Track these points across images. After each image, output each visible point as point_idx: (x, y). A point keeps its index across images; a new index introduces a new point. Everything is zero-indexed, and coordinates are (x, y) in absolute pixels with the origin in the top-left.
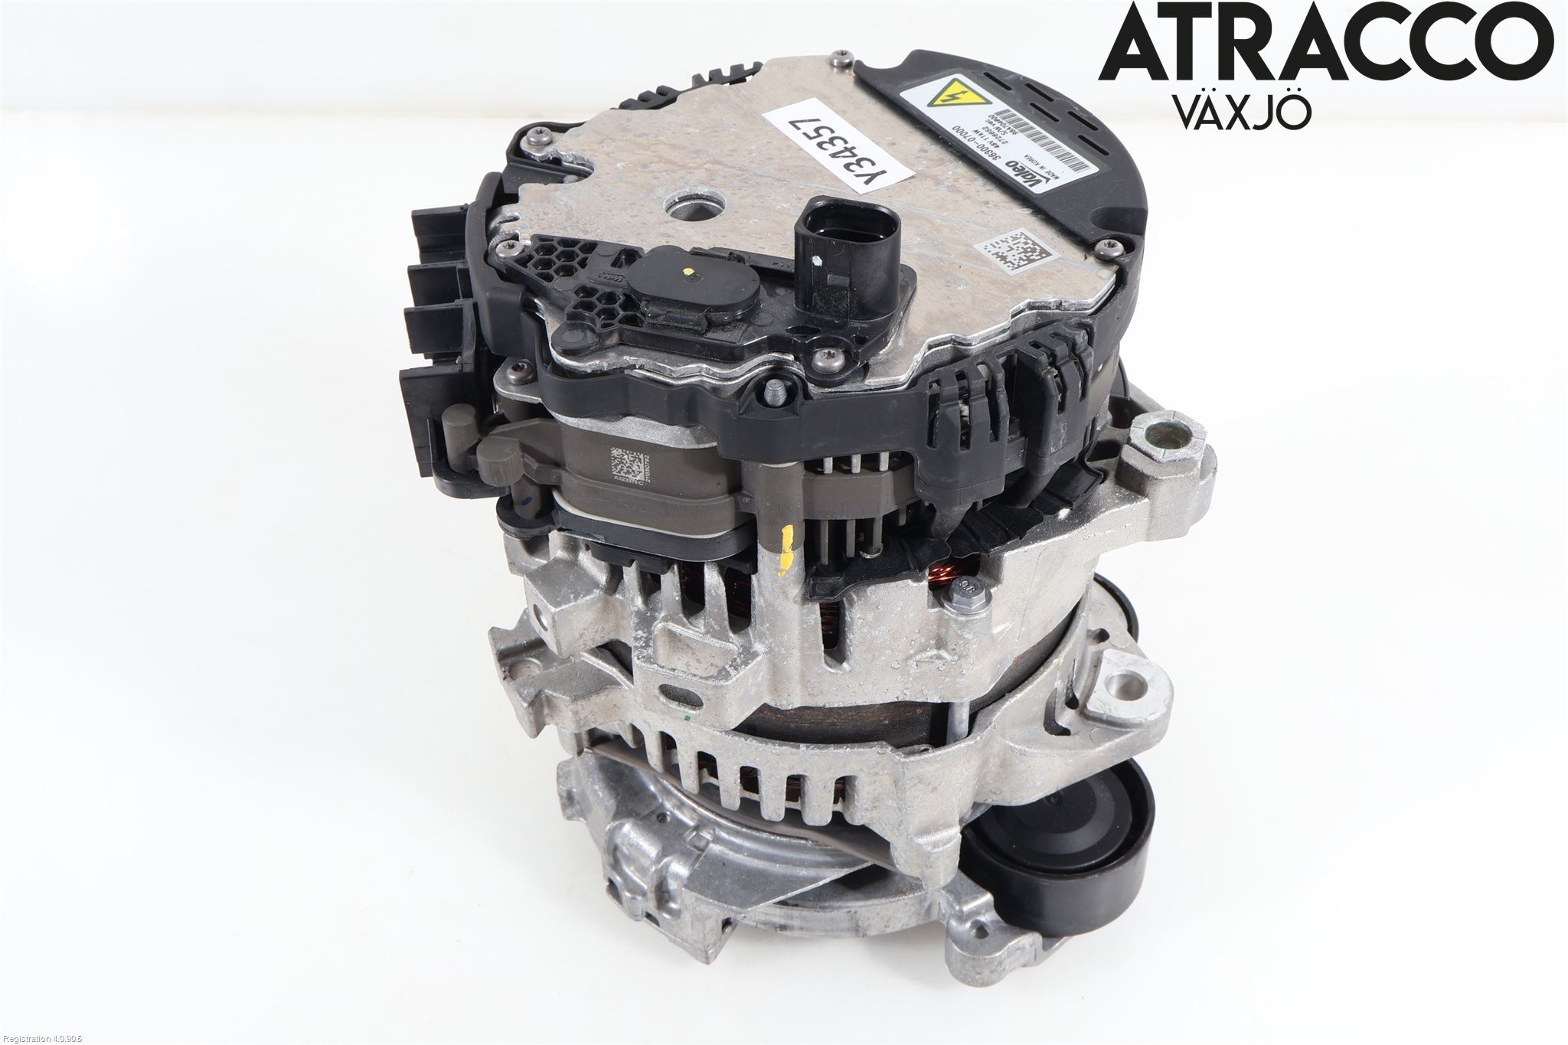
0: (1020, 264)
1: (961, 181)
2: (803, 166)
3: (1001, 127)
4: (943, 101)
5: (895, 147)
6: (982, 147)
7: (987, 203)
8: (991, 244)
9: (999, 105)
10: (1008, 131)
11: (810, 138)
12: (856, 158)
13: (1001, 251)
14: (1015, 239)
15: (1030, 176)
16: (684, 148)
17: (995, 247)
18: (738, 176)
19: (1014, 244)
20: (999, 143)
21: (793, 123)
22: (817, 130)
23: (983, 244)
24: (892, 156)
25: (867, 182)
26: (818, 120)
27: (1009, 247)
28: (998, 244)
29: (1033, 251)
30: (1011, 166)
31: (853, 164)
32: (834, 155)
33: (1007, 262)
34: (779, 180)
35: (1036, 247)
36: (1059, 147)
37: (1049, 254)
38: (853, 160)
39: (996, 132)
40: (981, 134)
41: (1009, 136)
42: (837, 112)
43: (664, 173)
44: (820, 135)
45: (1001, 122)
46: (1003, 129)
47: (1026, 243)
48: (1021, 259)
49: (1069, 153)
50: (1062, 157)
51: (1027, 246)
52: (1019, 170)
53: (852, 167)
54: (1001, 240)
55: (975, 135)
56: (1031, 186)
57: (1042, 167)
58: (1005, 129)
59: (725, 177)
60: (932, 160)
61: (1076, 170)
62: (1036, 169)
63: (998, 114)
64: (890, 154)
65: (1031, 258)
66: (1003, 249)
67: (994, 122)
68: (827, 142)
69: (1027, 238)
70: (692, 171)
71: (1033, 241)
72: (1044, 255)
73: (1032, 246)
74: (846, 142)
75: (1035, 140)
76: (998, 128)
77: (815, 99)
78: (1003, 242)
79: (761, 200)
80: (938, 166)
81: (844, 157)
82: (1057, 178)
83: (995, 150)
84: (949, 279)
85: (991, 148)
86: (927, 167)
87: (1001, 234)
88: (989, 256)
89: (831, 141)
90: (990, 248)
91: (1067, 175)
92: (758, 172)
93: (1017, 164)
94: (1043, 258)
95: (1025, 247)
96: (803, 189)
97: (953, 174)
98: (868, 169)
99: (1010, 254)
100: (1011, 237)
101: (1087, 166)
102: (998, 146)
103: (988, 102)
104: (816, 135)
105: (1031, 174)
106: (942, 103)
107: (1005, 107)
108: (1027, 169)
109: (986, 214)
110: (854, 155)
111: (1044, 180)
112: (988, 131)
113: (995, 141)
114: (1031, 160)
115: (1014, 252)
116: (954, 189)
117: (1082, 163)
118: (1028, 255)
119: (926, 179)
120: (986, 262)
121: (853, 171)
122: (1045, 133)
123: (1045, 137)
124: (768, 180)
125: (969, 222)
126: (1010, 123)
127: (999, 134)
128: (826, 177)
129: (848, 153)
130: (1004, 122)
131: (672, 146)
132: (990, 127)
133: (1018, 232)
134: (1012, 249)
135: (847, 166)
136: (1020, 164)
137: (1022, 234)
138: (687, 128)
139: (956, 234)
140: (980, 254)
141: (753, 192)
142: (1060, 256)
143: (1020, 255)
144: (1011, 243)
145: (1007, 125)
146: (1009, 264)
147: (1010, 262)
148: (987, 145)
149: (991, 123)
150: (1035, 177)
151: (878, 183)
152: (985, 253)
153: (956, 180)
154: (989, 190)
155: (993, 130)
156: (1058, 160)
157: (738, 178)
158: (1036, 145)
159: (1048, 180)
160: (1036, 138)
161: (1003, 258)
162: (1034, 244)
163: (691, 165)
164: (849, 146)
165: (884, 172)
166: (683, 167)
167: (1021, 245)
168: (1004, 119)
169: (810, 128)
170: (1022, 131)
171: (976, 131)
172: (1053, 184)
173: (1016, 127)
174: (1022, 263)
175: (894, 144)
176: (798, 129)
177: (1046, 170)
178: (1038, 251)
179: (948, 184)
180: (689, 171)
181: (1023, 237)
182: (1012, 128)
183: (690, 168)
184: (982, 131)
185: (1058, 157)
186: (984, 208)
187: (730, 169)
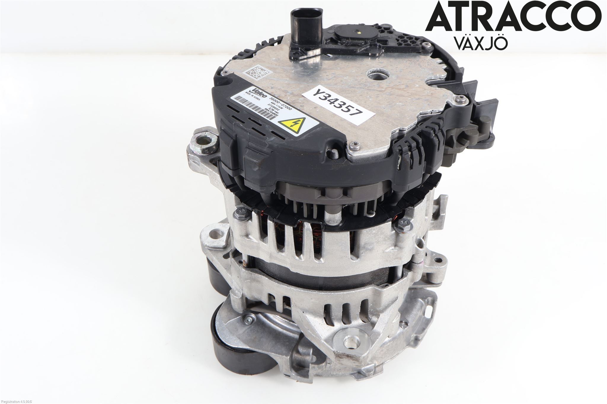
0: (256, 68)
1: (283, 95)
2: (347, 94)
3: (272, 111)
4: (299, 121)
5: (314, 107)
6: (278, 102)
7: (272, 88)
8: (267, 73)
9: (275, 121)
10: (269, 109)
11: (349, 106)
12: (327, 100)
13: (263, 72)
14: (259, 76)
15: (257, 92)
16: (398, 95)
17: (266, 73)
18: (369, 87)
19: (259, 75)
20: (271, 104)
21: (361, 112)
22: (349, 110)
23: (270, 73)
24: (314, 102)
25: (319, 90)
26: (351, 115)
27: (261, 74)
28: (265, 74)
29: (252, 73)
30: (265, 95)
31: (328, 97)
32: (337, 100)
33: (261, 68)
34: (353, 87)
35: (251, 75)
36: (247, 105)
37: (247, 73)
38: (328, 99)
39: (274, 109)
40: (280, 107)
41: (268, 107)
42: (345, 120)
43: (398, 84)
44: (347, 108)
45: (272, 113)
46: (271, 110)
47: (255, 75)
48: (256, 70)
49: (243, 103)
50: (245, 101)
51: (254, 75)
52: (261, 94)
53: (328, 96)
54: (264, 75)
55: (282, 107)
56: (256, 89)
57: (253, 96)
58: (270, 110)
59: (374, 86)
60: (297, 103)
61: (239, 96)
62: (255, 95)
63: (274, 117)
64: (315, 103)
65: (252, 71)
66: (262, 73)
67: (275, 113)
68: (342, 105)
69: (255, 77)
70: (388, 87)
71: (253, 76)
72: (248, 72)
73: (253, 75)
74: (335, 106)
75: (257, 107)
76: (273, 110)
77: (358, 125)
78: (263, 75)
79: (355, 79)
80: (294, 100)
81: (333, 99)
82: (246, 92)
83: (272, 101)
84: (279, 61)
85: (274, 102)
86: (298, 99)
87: (264, 78)
88: (267, 70)
89: (341, 106)
90: (267, 72)
91: (243, 94)
92: (363, 89)
93: (263, 96)
94: (249, 71)
95: (255, 74)
96: (342, 85)
97: (288, 97)
98: (321, 96)
99: (260, 71)
100: (260, 77)
101: (235, 99)
102: (272, 103)
103: (280, 122)
104: (348, 108)
105: (256, 93)
106: (300, 120)
107: (272, 121)
108: (258, 95)
109: (271, 84)
110: (329, 101)
111: (251, 91)
112: (277, 109)
113: (273, 105)
114: (257, 98)
115: (258, 72)
116: (286, 92)
117: (237, 100)
118: (254, 72)
119: (297, 94)
120: (268, 67)
121: (326, 94)
122: (253, 111)
123: (253, 109)
124: (357, 87)
125: (277, 80)
126: (269, 113)
127: (272, 108)
128: (336, 91)
129: (332, 101)
130: (271, 114)
131: (402, 96)
132: (276, 111)
133: (258, 79)
134: (259, 73)
135: (330, 96)
136: (261, 96)
137: (257, 79)
138: (402, 104)
139: (280, 75)
140: (270, 70)
141: (360, 81)
142: (243, 73)
143: (256, 71)
144: (260, 75)
145: (269, 112)
146: (260, 68)
147: (259, 69)
148: (276, 103)
149: (277, 112)
150: (255, 92)
151: (315, 90)
152: (269, 71)
153: (286, 95)
154: (272, 93)
155: (275, 109)
156: (247, 99)
157: (369, 86)
158: (256, 105)
159: (250, 91)
160: (256, 108)
161: (262, 70)
162: (252, 76)
163: (390, 89)
164: (333, 105)
165: (315, 95)
166: (393, 88)
167: (257, 75)
168: (272, 115)
169: (353, 111)
170: (263, 110)
171: (282, 108)
172: (247, 90)
173: (266, 112)
174: (255, 69)
175: (315, 108)
176: (357, 110)
177: (251, 95)
178: (250, 73)
179: (289, 94)
180: (389, 86)
181: (256, 78)
182: (267, 111)
183: (390, 88)
184: (280, 109)
185: (247, 101)
186: (273, 86)
187: (374, 89)
